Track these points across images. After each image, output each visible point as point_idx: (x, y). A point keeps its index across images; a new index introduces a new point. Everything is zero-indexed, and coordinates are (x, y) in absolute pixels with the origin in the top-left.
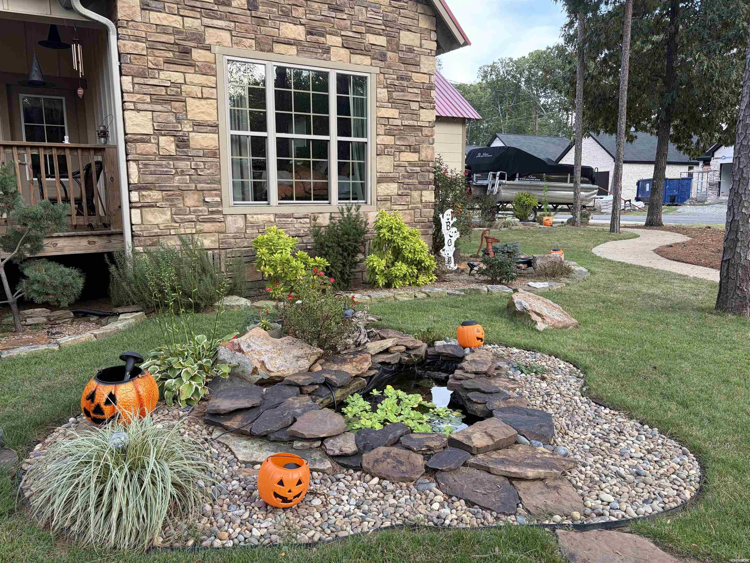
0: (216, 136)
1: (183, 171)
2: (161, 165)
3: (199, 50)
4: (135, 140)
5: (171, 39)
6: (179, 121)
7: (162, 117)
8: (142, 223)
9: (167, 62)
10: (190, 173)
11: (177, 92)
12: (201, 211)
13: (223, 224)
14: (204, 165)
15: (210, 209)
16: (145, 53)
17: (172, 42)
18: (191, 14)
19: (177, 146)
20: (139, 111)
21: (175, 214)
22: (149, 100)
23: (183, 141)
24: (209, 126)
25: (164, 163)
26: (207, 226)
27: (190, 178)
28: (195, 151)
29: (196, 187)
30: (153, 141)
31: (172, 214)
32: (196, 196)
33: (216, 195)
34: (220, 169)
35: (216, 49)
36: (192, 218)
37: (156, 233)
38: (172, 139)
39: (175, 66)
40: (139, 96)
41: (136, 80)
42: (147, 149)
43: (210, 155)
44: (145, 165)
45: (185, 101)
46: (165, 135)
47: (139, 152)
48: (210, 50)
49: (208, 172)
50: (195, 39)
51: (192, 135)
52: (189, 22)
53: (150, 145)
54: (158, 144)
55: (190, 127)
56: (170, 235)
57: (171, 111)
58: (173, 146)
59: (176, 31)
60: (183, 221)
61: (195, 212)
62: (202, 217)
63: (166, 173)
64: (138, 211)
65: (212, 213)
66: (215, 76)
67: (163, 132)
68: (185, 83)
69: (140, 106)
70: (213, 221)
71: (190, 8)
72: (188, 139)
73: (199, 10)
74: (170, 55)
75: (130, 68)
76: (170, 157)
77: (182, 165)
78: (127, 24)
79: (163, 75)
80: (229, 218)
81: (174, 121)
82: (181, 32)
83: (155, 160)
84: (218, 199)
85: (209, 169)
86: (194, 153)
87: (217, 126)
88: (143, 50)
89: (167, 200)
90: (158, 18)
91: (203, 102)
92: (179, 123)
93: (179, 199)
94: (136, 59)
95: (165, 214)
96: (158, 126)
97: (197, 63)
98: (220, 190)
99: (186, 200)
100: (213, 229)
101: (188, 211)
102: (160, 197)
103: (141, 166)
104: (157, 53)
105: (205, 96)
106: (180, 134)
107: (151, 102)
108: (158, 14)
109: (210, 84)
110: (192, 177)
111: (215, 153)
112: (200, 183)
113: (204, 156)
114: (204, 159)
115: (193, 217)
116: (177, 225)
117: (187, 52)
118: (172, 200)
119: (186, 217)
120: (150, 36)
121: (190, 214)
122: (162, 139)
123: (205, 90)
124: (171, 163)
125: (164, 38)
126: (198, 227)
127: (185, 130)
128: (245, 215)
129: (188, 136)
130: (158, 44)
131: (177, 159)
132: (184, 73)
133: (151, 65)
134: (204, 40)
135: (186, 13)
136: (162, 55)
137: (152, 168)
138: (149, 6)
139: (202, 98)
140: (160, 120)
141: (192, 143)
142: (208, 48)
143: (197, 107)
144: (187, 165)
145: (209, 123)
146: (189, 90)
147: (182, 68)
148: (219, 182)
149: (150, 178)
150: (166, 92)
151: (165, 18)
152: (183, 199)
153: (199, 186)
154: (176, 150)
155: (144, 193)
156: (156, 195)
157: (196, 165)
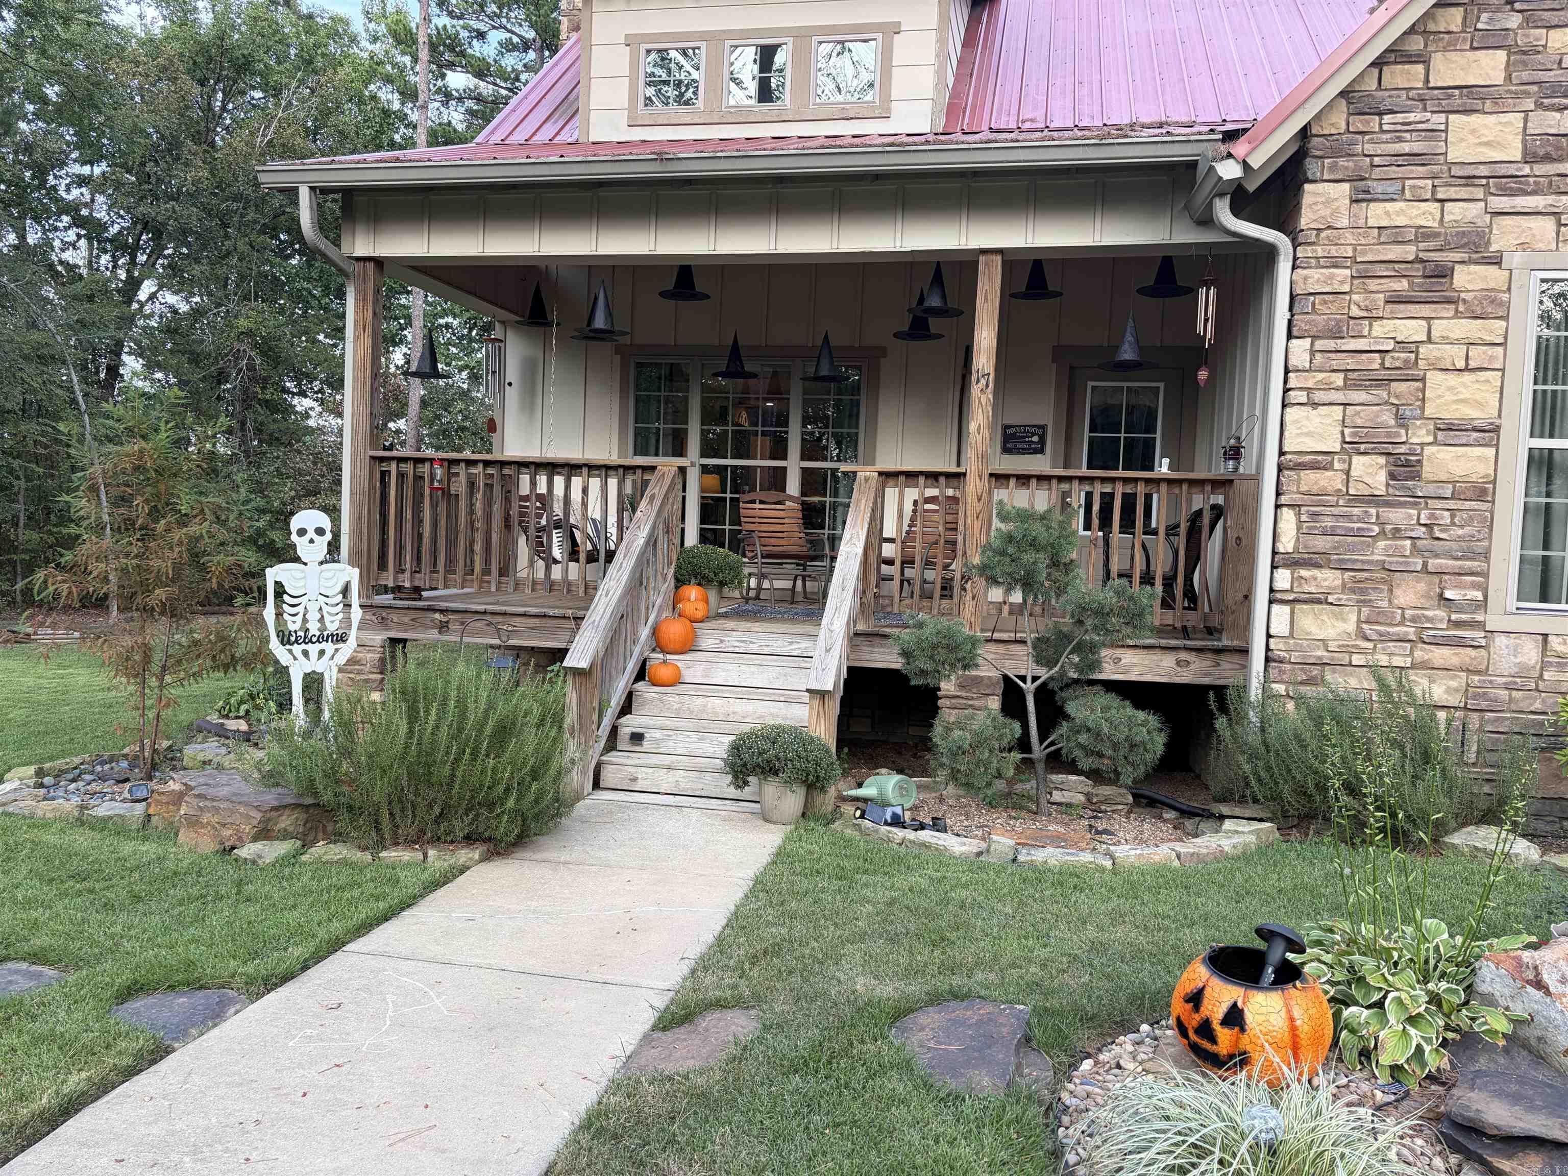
0: (1490, 452)
1: (1397, 530)
2: (1348, 517)
3: (1473, 268)
4: (1300, 464)
5: (1409, 252)
6: (1402, 421)
7: (1363, 416)
8: (1291, 635)
9: (1395, 300)
10: (1413, 534)
11: (1406, 361)
12: (1429, 619)
13: (1483, 652)
14: (1453, 517)
15: (1454, 617)
16: (1346, 288)
17: (1411, 257)
18: (1463, 193)
19: (1392, 476)
20: (1315, 405)
21: (1367, 622)
22: (1340, 383)
23: (1408, 463)
24: (1475, 430)
25: (1356, 511)
26: (1441, 655)
27: (1414, 546)
28: (1432, 486)
29: (1425, 565)
30: (1337, 465)
31: (1359, 621)
32: (1422, 586)
33: (1475, 586)
34: (1491, 528)
35: (1514, 260)
36: (1407, 633)
37: (1320, 658)
38: (1382, 460)
39: (1409, 306)
40: (1320, 376)
41: (1320, 344)
42: (1323, 483)
43: (1469, 494)
44: (1315, 514)
45: (1423, 380)
46: (1365, 453)
47: (1304, 488)
48: (1499, 263)
49: (1460, 532)
50: (1463, 246)
51: (1428, 450)
52: (1455, 211)
53: (1329, 474)
54: (1348, 473)
55: (1428, 433)
56: (1350, 665)
57: (1386, 403)
58: (1382, 476)
59: (1423, 234)
60: (1385, 638)
61: (1414, 619)
62: (1432, 633)
63: (1359, 533)
64: (1287, 609)
65: (1458, 624)
66: (1506, 318)
67: (1362, 447)
68: (1429, 340)
69: (1318, 396)
70: (1460, 643)
71: (1463, 181)
72: (1419, 461)
73: (1484, 181)
74: (1404, 284)
75: (1308, 322)
76: (1373, 500)
77: (1397, 516)
78: (1318, 235)
79: (1379, 329)
80: (1501, 641)
81: (1392, 422)
82: (1436, 235)
83: (1337, 505)
84: (1479, 595)
85: (1462, 527)
86: (1431, 490)
87: (1496, 430)
88: (1342, 282)
89: (1353, 591)
90: (1387, 213)
91: (1468, 377)
92: (1402, 426)
93: (1382, 591)
94: (1325, 302)
95: (1344, 620)
96: (1354, 434)
97: (1463, 295)
98: (1485, 575)
99: (1397, 592)
100: (1455, 661)
101: (1399, 618)
102: (1338, 582)
103: (1304, 518)
104: (1373, 285)
105: (1472, 364)
106: (1403, 449)
107: (1346, 387)
108: (1388, 205)
109: (1488, 338)
110: (1419, 543)
111: (1484, 491)
112: (1437, 556)
113: (1453, 497)
114: (1452, 504)
115: (1410, 631)
116: (1370, 645)
117: (1443, 273)
118: (1363, 591)
119: (1391, 630)
120: (1364, 253)
121: (1402, 623)
122: (1359, 462)
123: (1474, 351)
124: (1373, 511)
125: (1395, 251)
126: (1418, 654)
127: (1415, 440)
128: (1545, 636)
129: (1421, 454)
130: (1377, 267)
131: (1388, 504)
132: (1428, 319)
133: (1355, 311)
134: (1488, 243)
135: (1453, 193)
136: (1385, 287)
137: (1329, 522)
138: (1368, 192)
139: (1467, 369)
140: (1359, 422)
141: (1428, 471)
142: (1496, 261)
143: (1451, 389)
144: (1410, 516)
145: (1476, 423)
146: (1436, 354)
147: (1426, 310)
148: (1486, 556)
149: (1321, 543)
150: (1383, 364)
151: (1398, 213)
152: (1391, 591)
153: (1433, 563)
154: (1388, 485)
155: (1304, 573)
156: (1328, 578)
157: (1432, 516)
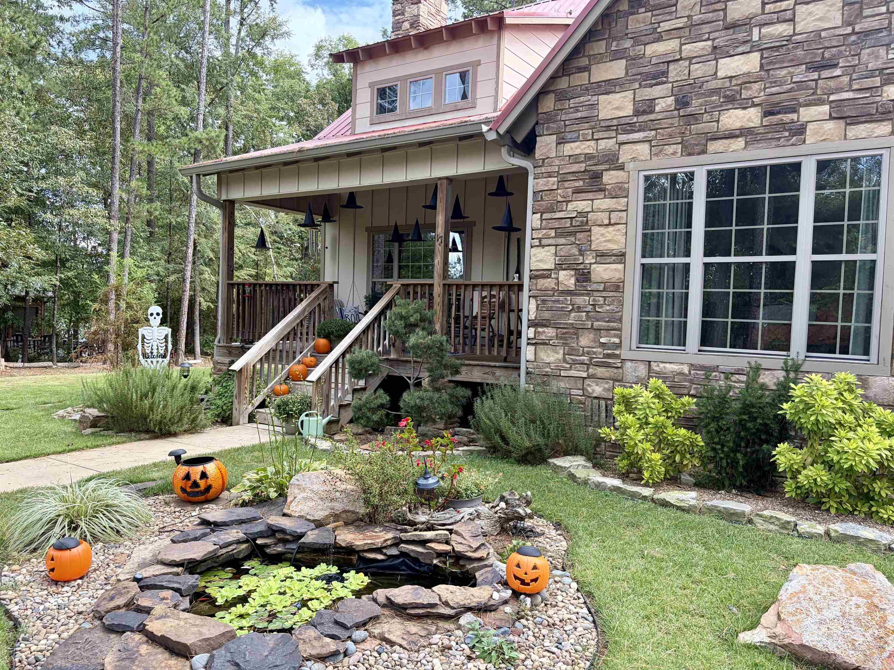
0: (620, 266)
1: (579, 308)
2: (558, 301)
3: (612, 172)
4: (536, 276)
5: (582, 167)
6: (581, 253)
7: (564, 251)
8: (535, 361)
9: (578, 191)
10: (587, 310)
11: (582, 222)
12: (595, 353)
13: (621, 371)
14: (605, 300)
15: (605, 352)
16: (555, 187)
17: (583, 170)
18: (606, 134)
19: (577, 280)
20: (543, 246)
21: (568, 354)
22: (553, 234)
23: (583, 274)
24: (614, 255)
25: (561, 298)
26: (601, 371)
27: (587, 315)
28: (595, 285)
29: (592, 324)
30: (553, 276)
31: (564, 354)
32: (592, 336)
33: (615, 336)
34: (622, 305)
35: (630, 166)
36: (584, 360)
37: (547, 372)
38: (573, 273)
39: (583, 194)
40: (545, 231)
41: (545, 216)
42: (546, 285)
43: (612, 289)
44: (543, 301)
45: (590, 231)
46: (565, 269)
47: (539, 288)
48: (623, 169)
49: (608, 308)
50: (606, 162)
51: (593, 266)
52: (603, 144)
53: (549, 280)
54: (557, 279)
55: (593, 258)
56: (560, 376)
57: (574, 243)
58: (573, 281)
59: (588, 157)
60: (575, 363)
61: (588, 353)
62: (595, 360)
63: (562, 309)
64: (533, 348)
65: (608, 356)
66: (627, 197)
67: (564, 266)
68: (593, 211)
69: (544, 242)
70: (607, 365)
71: (605, 129)
72: (589, 272)
73: (615, 128)
74: (581, 183)
75: (539, 205)
76: (569, 293)
77: (580, 300)
78: (543, 162)
79: (570, 207)
80: (629, 364)
81: (577, 253)
82: (594, 157)
83: (553, 295)
84: (617, 340)
85: (609, 305)
86: (594, 287)
87: (623, 255)
88: (553, 184)
89: (561, 338)
90: (571, 148)
91: (611, 229)
92: (581, 255)
93: (573, 338)
94: (546, 195)
95: (557, 353)
96: (559, 260)
97: (607, 187)
98: (620, 330)
99: (581, 339)
100: (607, 375)
101: (581, 352)
102: (554, 334)
103: (539, 302)
104: (566, 184)
105: (612, 222)
106: (581, 267)
107: (556, 237)
108: (572, 145)
109: (620, 208)
110: (590, 314)
111: (618, 286)
112: (598, 320)
113: (604, 290)
114: (604, 294)
115: (585, 358)
116: (568, 366)
117: (597, 176)
118: (565, 339)
119: (578, 358)
120: (562, 169)
121: (583, 355)
122: (562, 273)
123: (613, 215)
124: (569, 298)
125: (575, 168)
126: (590, 370)
127: (587, 262)
128: (650, 362)
129: (590, 269)
130: (568, 176)
131: (576, 295)
132: (592, 200)
133: (560, 199)
134: (618, 159)
135: (601, 135)
136: (572, 185)
137: (550, 304)
138: (563, 139)
139: (610, 224)
140: (562, 254)
141: (594, 277)
142: (621, 168)
143: (602, 235)
144: (585, 300)
145: (614, 252)
146: (595, 217)
147: (590, 196)
148: (620, 320)
149: (547, 315)
150: (571, 224)
151: (578, 147)
152: (578, 338)
153: (596, 324)
154: (575, 285)
155: (540, 330)
156: (550, 332)
157: (594, 300)
